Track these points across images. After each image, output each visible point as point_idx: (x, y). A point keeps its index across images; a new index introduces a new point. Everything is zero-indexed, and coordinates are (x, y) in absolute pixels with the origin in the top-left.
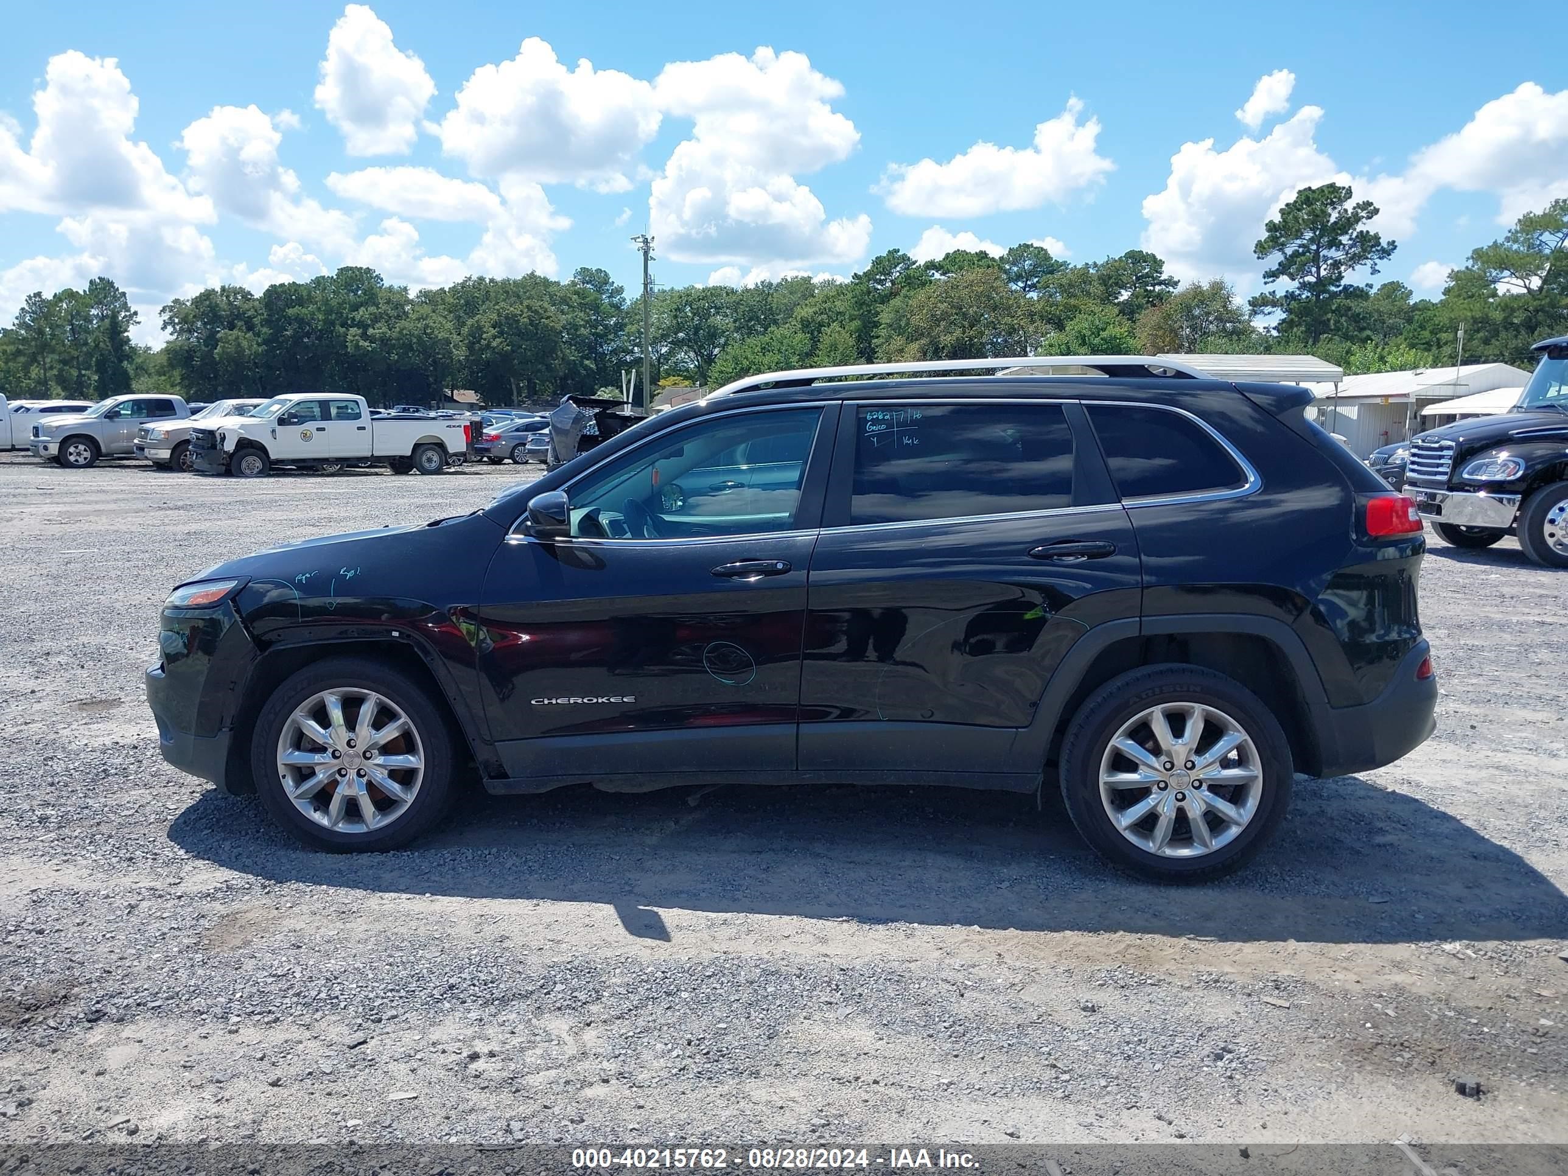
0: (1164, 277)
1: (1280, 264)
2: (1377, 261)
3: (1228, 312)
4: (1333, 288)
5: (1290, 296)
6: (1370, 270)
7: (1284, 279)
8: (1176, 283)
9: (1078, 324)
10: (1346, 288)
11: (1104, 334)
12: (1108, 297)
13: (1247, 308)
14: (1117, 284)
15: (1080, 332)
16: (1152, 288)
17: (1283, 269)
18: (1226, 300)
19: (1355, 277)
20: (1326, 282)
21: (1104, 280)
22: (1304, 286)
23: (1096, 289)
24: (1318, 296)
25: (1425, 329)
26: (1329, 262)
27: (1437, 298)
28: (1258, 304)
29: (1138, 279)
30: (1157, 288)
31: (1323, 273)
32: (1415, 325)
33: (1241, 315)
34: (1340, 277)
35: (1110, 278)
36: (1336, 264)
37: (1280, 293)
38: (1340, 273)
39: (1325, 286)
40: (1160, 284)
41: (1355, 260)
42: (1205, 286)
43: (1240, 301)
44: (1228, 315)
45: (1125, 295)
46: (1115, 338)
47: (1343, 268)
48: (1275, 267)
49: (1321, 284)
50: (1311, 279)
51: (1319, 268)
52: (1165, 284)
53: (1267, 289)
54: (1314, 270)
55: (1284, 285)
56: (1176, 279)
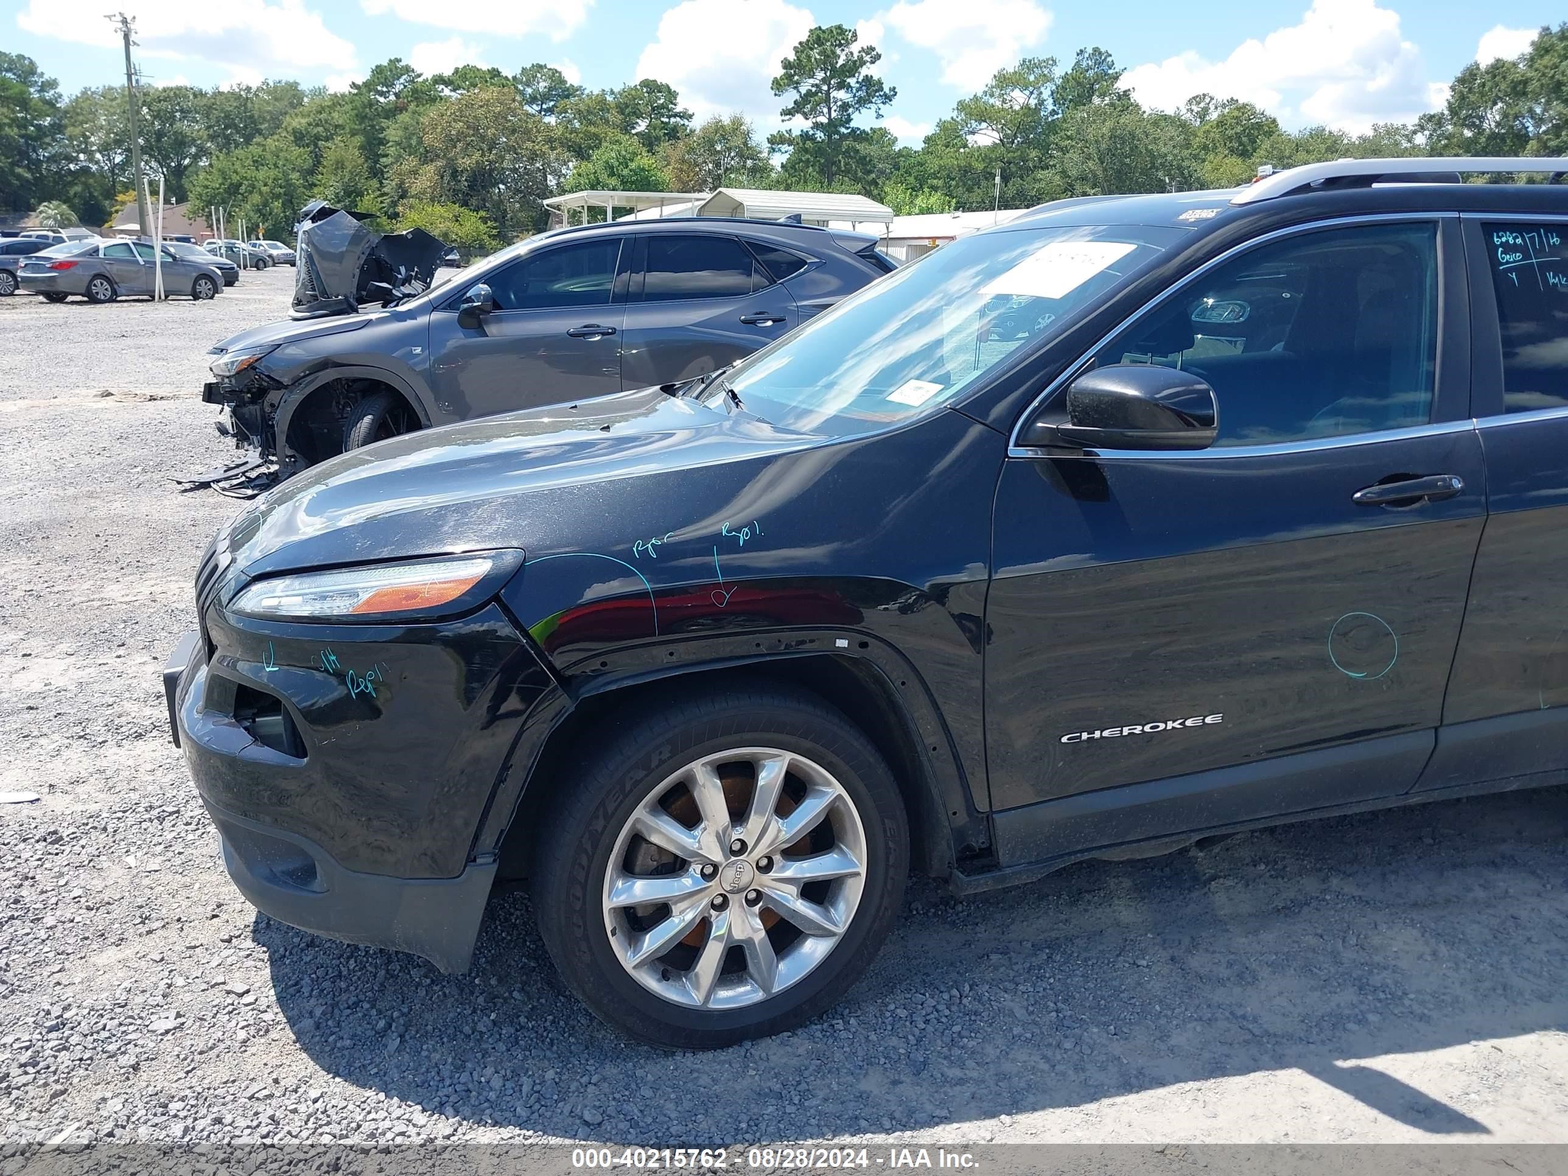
0: (679, 109)
1: (795, 102)
2: (881, 106)
3: (748, 148)
4: (843, 130)
5: (805, 136)
6: (875, 115)
7: (799, 117)
8: (691, 116)
9: (605, 154)
10: (854, 130)
11: (633, 165)
12: (627, 128)
13: (766, 146)
14: (634, 113)
15: (607, 162)
16: (667, 120)
17: (798, 108)
18: (747, 135)
19: (863, 120)
20: (837, 123)
21: (621, 108)
22: (817, 126)
23: (614, 117)
24: (830, 137)
25: (910, 175)
26: (839, 103)
27: (918, 146)
28: (776, 141)
29: (653, 109)
30: (673, 120)
31: (834, 115)
32: (902, 171)
33: (760, 152)
34: (849, 120)
35: (627, 107)
36: (845, 106)
37: (796, 133)
38: (849, 115)
39: (836, 127)
40: (675, 116)
41: (862, 102)
42: (726, 121)
43: (760, 139)
44: (746, 152)
45: (642, 126)
46: (643, 170)
47: (851, 110)
48: (791, 105)
49: (831, 127)
50: (823, 120)
51: (830, 109)
52: (681, 117)
53: (783, 128)
54: (825, 110)
55: (799, 124)
56: (690, 112)
